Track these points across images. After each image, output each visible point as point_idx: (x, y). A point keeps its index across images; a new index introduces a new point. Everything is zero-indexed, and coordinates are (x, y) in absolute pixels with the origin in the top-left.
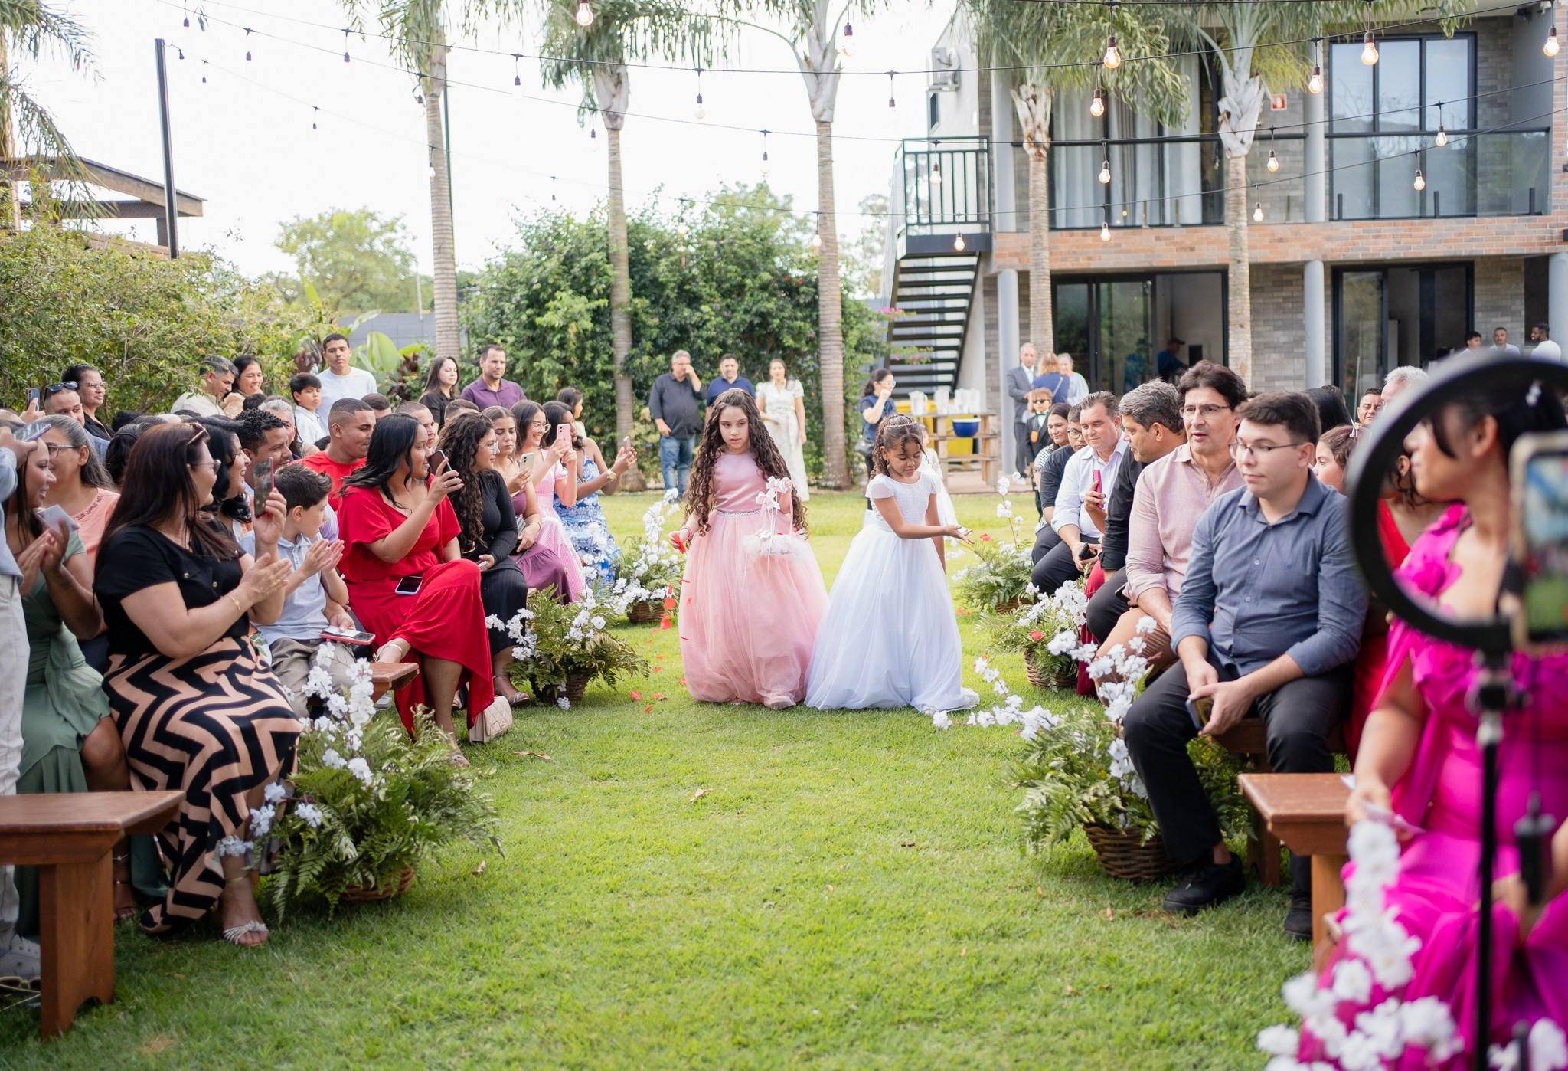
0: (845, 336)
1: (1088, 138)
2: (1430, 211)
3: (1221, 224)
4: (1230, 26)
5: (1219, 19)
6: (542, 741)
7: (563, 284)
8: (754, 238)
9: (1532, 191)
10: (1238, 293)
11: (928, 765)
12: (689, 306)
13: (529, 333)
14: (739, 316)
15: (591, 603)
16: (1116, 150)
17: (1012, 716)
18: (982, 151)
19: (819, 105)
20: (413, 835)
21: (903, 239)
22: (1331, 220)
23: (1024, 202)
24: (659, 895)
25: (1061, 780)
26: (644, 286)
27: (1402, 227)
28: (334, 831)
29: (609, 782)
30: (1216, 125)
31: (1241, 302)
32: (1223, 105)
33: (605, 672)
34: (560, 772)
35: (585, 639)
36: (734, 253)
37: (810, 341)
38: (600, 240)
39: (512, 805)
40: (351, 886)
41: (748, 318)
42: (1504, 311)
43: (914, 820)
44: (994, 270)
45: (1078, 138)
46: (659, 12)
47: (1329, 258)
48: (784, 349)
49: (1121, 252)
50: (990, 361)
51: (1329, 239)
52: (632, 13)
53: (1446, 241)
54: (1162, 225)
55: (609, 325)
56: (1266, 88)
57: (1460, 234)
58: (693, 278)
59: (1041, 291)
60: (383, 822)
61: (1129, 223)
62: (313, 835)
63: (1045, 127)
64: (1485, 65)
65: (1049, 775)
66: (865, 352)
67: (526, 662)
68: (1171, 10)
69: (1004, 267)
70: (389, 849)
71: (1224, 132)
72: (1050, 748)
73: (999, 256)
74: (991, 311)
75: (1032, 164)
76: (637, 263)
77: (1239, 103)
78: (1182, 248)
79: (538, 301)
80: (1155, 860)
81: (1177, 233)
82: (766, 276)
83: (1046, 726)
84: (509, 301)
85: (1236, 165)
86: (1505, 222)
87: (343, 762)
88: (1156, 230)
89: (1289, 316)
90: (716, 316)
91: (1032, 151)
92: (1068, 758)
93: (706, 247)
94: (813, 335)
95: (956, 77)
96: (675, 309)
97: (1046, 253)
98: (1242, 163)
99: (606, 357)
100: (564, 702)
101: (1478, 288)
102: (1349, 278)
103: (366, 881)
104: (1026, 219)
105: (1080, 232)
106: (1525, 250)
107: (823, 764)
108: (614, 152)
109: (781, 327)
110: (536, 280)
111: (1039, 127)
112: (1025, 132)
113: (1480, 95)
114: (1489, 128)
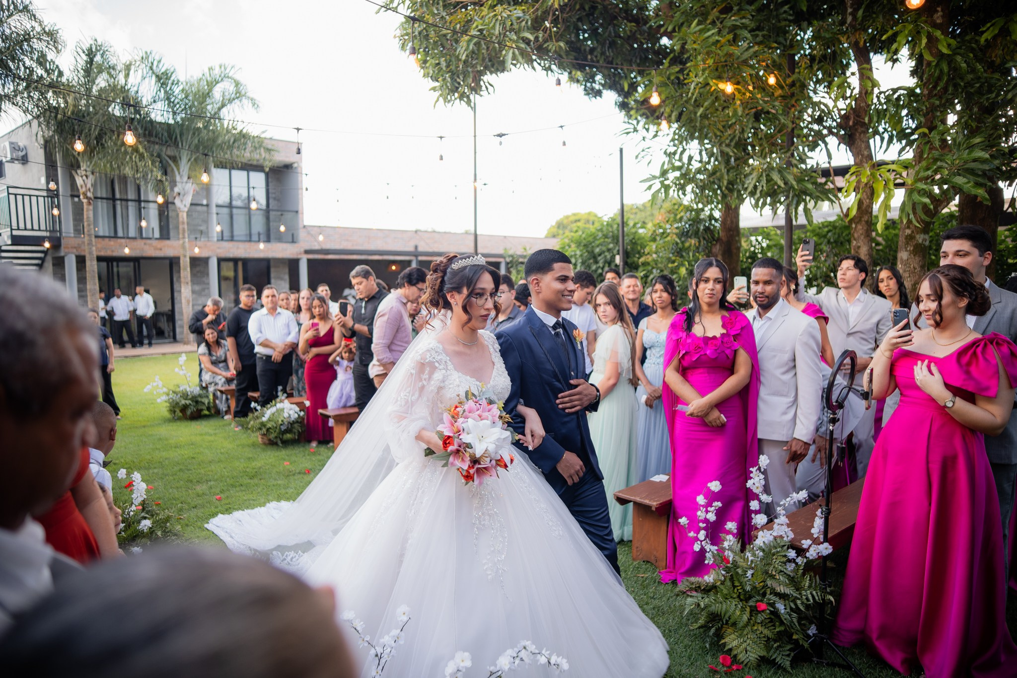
3: (168, 239)
4: (177, 154)
5: (171, 151)
9: (293, 234)
10: (185, 269)
16: (118, 202)
18: (53, 197)
21: (9, 235)
22: (219, 240)
27: (244, 244)
31: (185, 272)
32: (176, 189)
42: (282, 279)
44: (62, 254)
45: (99, 195)
47: (219, 256)
51: (219, 248)
54: (142, 238)
56: (195, 184)
57: (269, 249)
59: (92, 266)
61: (125, 235)
63: (92, 190)
64: (270, 184)
69: (69, 253)
71: (176, 201)
73: (66, 248)
75: (86, 206)
77: (184, 189)
78: (156, 249)
81: (155, 243)
85: (183, 215)
86: (284, 245)
88: (144, 240)
91: (86, 200)
97: (94, 248)
98: (185, 214)
101: (272, 270)
102: (223, 264)
105: (107, 240)
106: (291, 257)
111: (89, 190)
112: (82, 191)
113: (270, 195)
114: (274, 208)
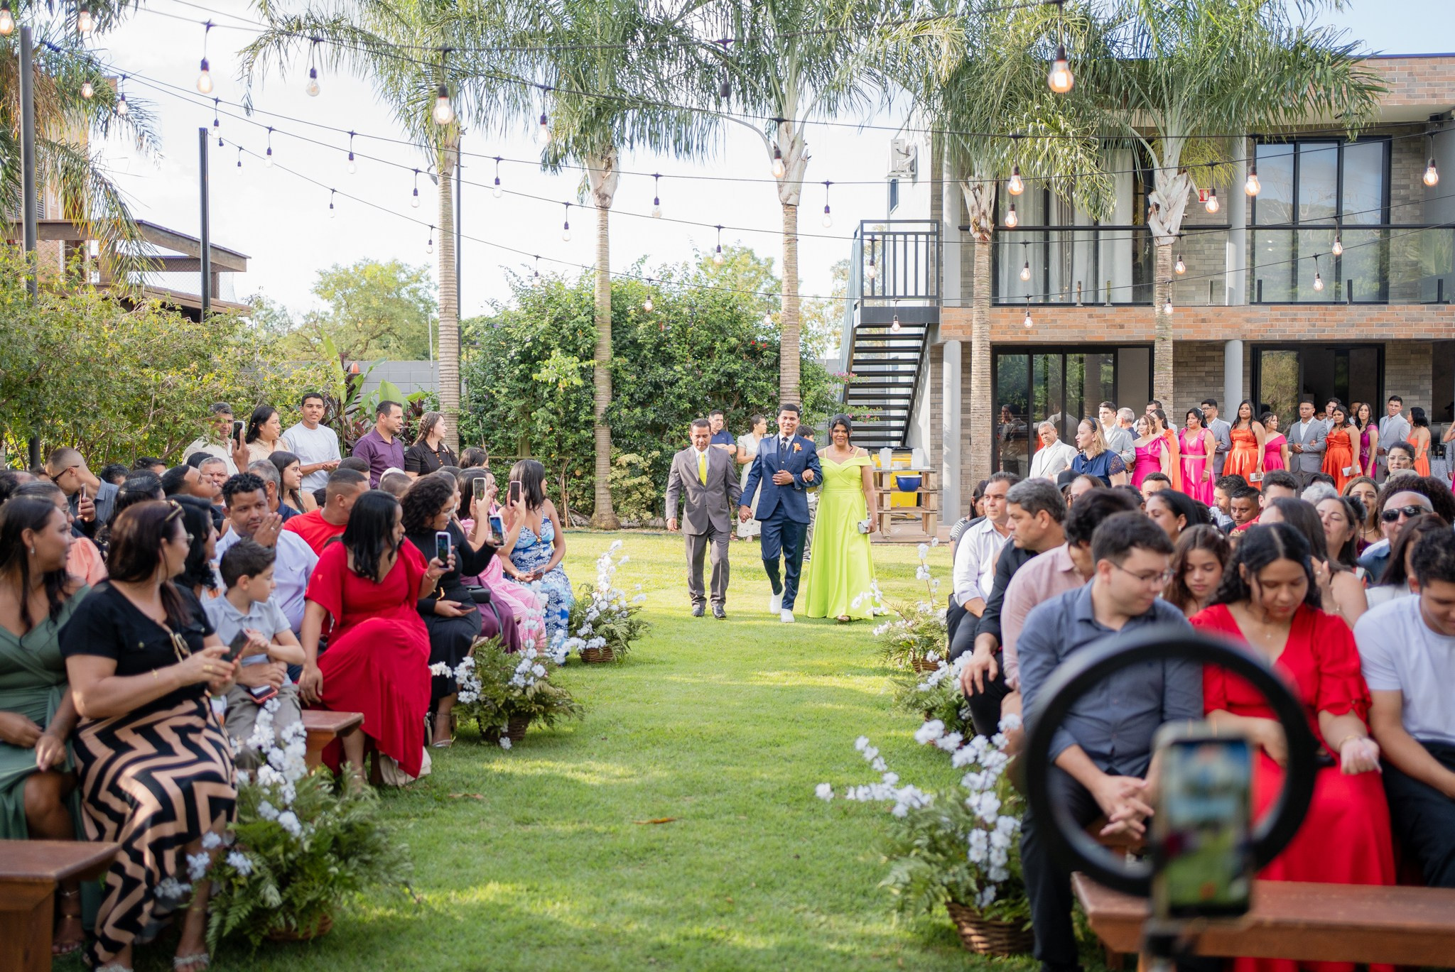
0: (802, 396)
1: (1030, 224)
2: (1344, 298)
3: (1150, 304)
4: (1161, 125)
5: (1151, 120)
6: (478, 782)
7: (553, 343)
8: (724, 306)
9: (1440, 282)
10: (1162, 368)
11: (821, 824)
12: (664, 365)
13: (522, 386)
14: (706, 377)
15: (533, 653)
16: (1055, 235)
17: (887, 793)
18: (932, 233)
19: (787, 188)
20: (332, 885)
21: (859, 310)
22: (1252, 303)
23: (969, 279)
24: (554, 946)
25: (925, 859)
26: (624, 347)
27: (1317, 312)
28: (262, 879)
29: (530, 828)
30: (1146, 216)
31: (1164, 377)
32: (1153, 198)
33: (545, 715)
34: (488, 814)
35: (527, 686)
36: (707, 320)
37: (771, 399)
38: (587, 305)
39: (439, 846)
40: (274, 927)
41: (716, 377)
42: (1413, 390)
43: (798, 881)
44: (940, 340)
45: (1021, 223)
46: (647, 104)
47: (1248, 338)
48: (748, 406)
49: (1057, 327)
50: (935, 421)
51: (1248, 321)
52: (622, 106)
53: (1358, 326)
54: (1095, 304)
55: (592, 380)
56: (1192, 183)
57: (1371, 320)
58: (668, 341)
59: (980, 360)
60: (307, 871)
61: (1065, 301)
62: (243, 881)
63: (990, 214)
64: (1399, 166)
65: (913, 853)
66: (821, 410)
67: (472, 705)
68: (1107, 112)
69: (950, 338)
70: (310, 897)
71: (1153, 223)
72: (918, 826)
73: (945, 328)
74: (938, 377)
75: (977, 247)
76: (618, 326)
77: (1167, 197)
78: (1113, 326)
79: (530, 357)
80: (1008, 938)
81: (1108, 312)
82: (733, 341)
83: (916, 804)
84: (505, 356)
85: (1163, 252)
86: (1415, 310)
87: (276, 813)
88: (1089, 308)
89: (1211, 389)
90: (688, 375)
91: (977, 235)
92: (932, 837)
93: (681, 313)
94: (774, 393)
95: (913, 166)
96: (651, 368)
97: (987, 327)
98: (1168, 250)
99: (588, 409)
100: (506, 743)
101: (1388, 368)
102: (1267, 359)
103: (288, 924)
104: (971, 294)
105: (1019, 309)
106: (1433, 336)
107: (725, 818)
108: (604, 227)
109: (745, 387)
110: (529, 338)
111: (984, 214)
112: (972, 218)
113: (1393, 192)
114: (1401, 223)
